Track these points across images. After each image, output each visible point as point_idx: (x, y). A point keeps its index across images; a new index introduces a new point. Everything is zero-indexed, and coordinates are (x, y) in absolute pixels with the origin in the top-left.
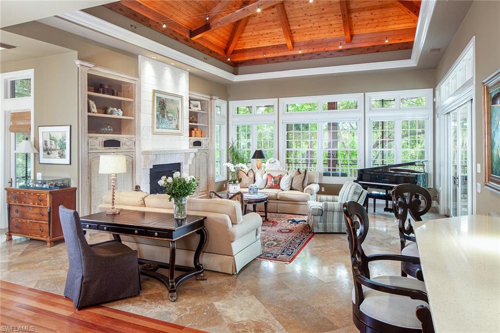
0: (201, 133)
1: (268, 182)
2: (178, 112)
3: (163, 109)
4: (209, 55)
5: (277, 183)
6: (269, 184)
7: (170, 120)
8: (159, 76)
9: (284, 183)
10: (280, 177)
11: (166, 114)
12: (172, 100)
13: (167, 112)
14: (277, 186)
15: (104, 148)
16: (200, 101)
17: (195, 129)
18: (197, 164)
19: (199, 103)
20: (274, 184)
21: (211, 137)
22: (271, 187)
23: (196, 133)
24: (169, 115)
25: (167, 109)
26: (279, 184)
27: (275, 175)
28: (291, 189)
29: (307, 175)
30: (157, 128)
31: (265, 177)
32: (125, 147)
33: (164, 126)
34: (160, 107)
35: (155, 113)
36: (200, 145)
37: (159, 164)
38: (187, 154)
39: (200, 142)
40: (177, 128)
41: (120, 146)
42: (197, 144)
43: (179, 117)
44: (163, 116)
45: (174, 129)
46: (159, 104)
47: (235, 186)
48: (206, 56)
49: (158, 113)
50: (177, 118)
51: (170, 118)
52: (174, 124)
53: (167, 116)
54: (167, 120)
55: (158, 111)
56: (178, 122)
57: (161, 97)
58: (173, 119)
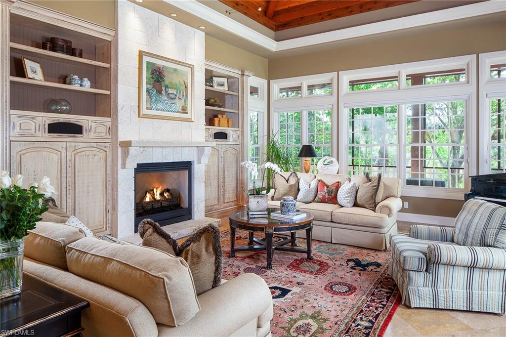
0: (228, 121)
1: (319, 193)
2: (186, 87)
3: (158, 81)
4: (234, 7)
5: (333, 195)
6: (320, 196)
7: (172, 99)
8: (153, 33)
9: (343, 195)
10: (338, 186)
11: (163, 88)
12: (175, 70)
13: (167, 87)
14: (332, 198)
15: (47, 134)
16: (228, 77)
17: (220, 116)
18: (221, 165)
19: (225, 80)
20: (327, 196)
21: (243, 127)
22: (323, 201)
23: (219, 121)
24: (170, 91)
25: (167, 81)
26: (336, 197)
27: (330, 181)
28: (356, 205)
29: (382, 184)
30: (147, 108)
31: (314, 184)
32: (92, 135)
33: (160, 106)
34: (153, 78)
35: (145, 86)
36: (226, 139)
37: (151, 162)
38: (200, 149)
39: (226, 134)
40: (184, 111)
41: (82, 134)
42: (221, 136)
43: (187, 96)
44: (159, 92)
45: (179, 112)
46: (152, 73)
47: (260, 200)
48: (229, 9)
49: (149, 86)
50: (183, 96)
51: (171, 96)
52: (179, 105)
53: (166, 92)
54: (166, 98)
55: (150, 84)
56: (185, 102)
57: (155, 64)
58: (177, 97)
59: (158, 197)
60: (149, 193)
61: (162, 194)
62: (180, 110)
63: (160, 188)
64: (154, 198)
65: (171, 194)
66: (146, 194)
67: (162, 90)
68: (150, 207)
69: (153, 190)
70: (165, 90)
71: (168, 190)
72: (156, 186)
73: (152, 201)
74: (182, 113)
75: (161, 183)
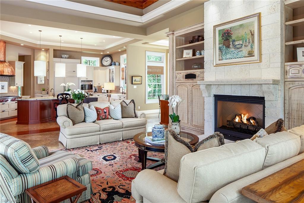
2: (253, 35)
3: (227, 40)
7: (238, 48)
11: (231, 43)
12: (242, 25)
13: (234, 41)
24: (237, 43)
25: (234, 37)
30: (219, 60)
33: (228, 56)
34: (223, 39)
35: (217, 46)
37: (223, 94)
40: (251, 54)
41: (196, 78)
43: (253, 42)
44: (228, 47)
45: (245, 57)
46: (223, 36)
49: (220, 45)
50: (249, 43)
51: (238, 46)
52: (245, 51)
53: (233, 45)
54: (233, 49)
55: (221, 44)
56: (252, 47)
57: (224, 29)
58: (243, 46)
59: (245, 121)
60: (238, 116)
61: (248, 120)
62: (247, 55)
63: (247, 115)
64: (241, 121)
65: (257, 122)
66: (236, 116)
67: (230, 45)
68: (239, 126)
69: (241, 115)
70: (233, 43)
71: (254, 119)
72: (244, 113)
73: (240, 123)
74: (248, 57)
75: (248, 111)
